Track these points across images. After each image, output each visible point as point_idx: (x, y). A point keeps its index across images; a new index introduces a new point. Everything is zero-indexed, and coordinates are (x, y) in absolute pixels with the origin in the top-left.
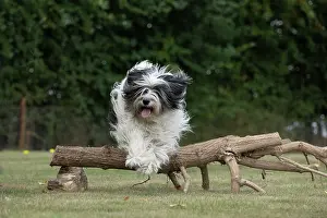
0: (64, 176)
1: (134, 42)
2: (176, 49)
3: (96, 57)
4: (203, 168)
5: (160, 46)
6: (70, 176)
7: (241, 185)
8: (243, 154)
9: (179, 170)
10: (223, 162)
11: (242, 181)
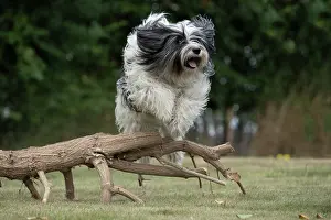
5: (10, 26)
7: (113, 194)
8: (116, 156)
9: (37, 176)
10: (91, 166)
11: (115, 188)
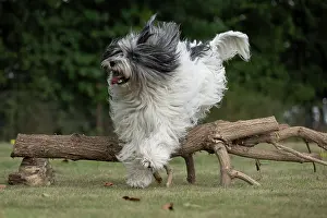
0: (27, 169)
1: (106, 17)
3: (63, 34)
4: (188, 158)
6: (34, 169)
7: (232, 178)
8: (235, 142)
10: (211, 151)
11: (234, 172)
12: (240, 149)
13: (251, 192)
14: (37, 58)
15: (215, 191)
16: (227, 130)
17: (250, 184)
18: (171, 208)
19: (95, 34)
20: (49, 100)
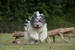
0: (17, 40)
1: (34, 4)
2: (46, 6)
4: (54, 37)
5: (41, 6)
6: (18, 40)
7: (64, 41)
8: (64, 33)
10: (59, 35)
11: (64, 40)
12: (65, 35)
13: (68, 44)
14: (18, 14)
15: (60, 44)
16: (63, 30)
17: (68, 43)
18: (50, 48)
19: (32, 9)
20: (21, 24)
